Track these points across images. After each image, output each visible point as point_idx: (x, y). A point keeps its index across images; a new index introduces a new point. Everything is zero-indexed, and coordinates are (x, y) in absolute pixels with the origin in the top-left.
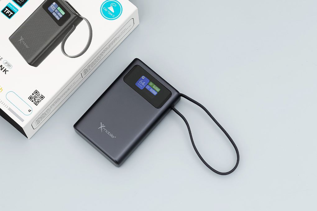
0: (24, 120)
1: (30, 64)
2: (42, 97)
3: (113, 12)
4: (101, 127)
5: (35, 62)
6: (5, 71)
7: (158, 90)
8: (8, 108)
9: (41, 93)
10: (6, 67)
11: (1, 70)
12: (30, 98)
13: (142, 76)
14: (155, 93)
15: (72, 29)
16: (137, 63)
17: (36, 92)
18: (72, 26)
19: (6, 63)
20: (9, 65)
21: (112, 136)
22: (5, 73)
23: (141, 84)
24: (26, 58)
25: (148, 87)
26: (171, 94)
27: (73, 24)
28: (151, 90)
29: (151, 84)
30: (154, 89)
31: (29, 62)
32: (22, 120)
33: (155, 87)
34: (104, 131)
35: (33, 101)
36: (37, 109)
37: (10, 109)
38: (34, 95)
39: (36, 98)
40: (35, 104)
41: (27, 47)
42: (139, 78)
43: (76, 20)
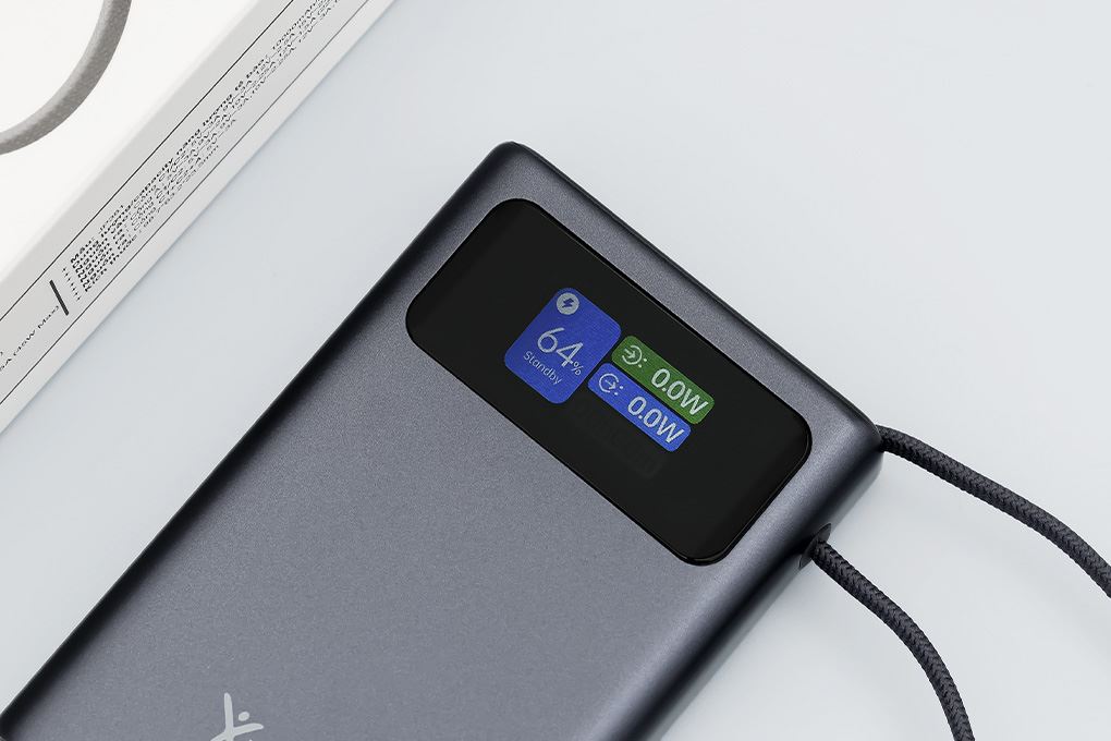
4: (229, 734)
7: (696, 404)
14: (670, 434)
16: (519, 185)
23: (553, 361)
25: (607, 385)
26: (799, 442)
28: (638, 410)
29: (634, 354)
30: (657, 399)
33: (664, 378)
42: (531, 307)
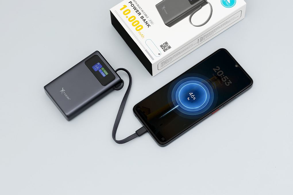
0: (154, 59)
1: (166, 24)
2: (169, 47)
3: (229, 3)
4: (62, 91)
5: (170, 24)
6: (149, 25)
7: (107, 74)
8: (145, 49)
9: (169, 44)
10: (149, 23)
11: (146, 24)
12: (161, 46)
13: (97, 63)
14: (104, 76)
15: (199, 8)
16: (98, 54)
17: (166, 43)
18: (200, 6)
19: (150, 21)
20: (152, 23)
21: (68, 98)
22: (148, 27)
23: (96, 68)
24: (164, 20)
25: (100, 71)
26: (114, 78)
27: (200, 5)
28: (102, 73)
29: (103, 69)
30: (104, 72)
31: (166, 23)
32: (153, 59)
33: (105, 71)
34: (63, 94)
35: (163, 48)
36: (164, 54)
37: (146, 50)
38: (164, 45)
39: (165, 47)
40: (164, 51)
41: (166, 13)
42: (95, 63)
43: (203, 3)
